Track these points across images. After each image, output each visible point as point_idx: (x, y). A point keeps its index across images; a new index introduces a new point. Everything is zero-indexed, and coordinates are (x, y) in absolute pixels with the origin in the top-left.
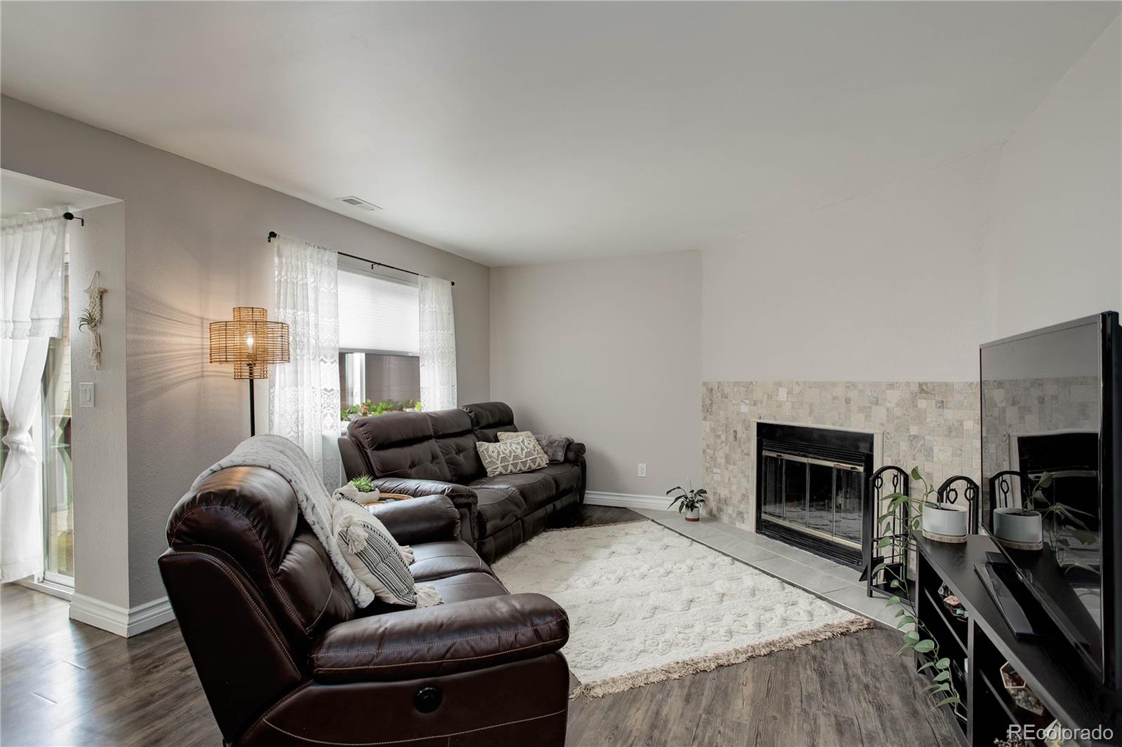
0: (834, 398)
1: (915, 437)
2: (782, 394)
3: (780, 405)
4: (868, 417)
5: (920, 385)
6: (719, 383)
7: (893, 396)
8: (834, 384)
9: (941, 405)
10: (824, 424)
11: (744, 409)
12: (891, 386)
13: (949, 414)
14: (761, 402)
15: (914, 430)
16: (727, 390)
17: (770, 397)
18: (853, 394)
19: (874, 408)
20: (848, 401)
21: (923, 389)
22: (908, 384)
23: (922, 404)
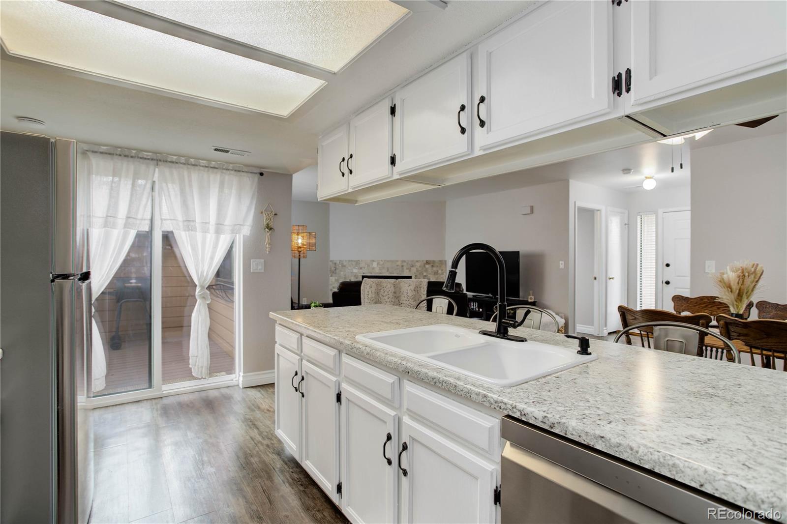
0: (398, 266)
1: (425, 276)
2: (375, 265)
3: (373, 269)
4: (410, 271)
5: (426, 261)
6: (340, 261)
7: (418, 264)
8: (397, 261)
9: (433, 266)
10: (393, 274)
11: (355, 271)
12: (417, 261)
13: (435, 269)
14: (364, 268)
15: (425, 274)
16: (345, 264)
17: (369, 266)
18: (405, 264)
19: (412, 268)
20: (402, 266)
21: (428, 262)
22: (423, 261)
23: (427, 266)
